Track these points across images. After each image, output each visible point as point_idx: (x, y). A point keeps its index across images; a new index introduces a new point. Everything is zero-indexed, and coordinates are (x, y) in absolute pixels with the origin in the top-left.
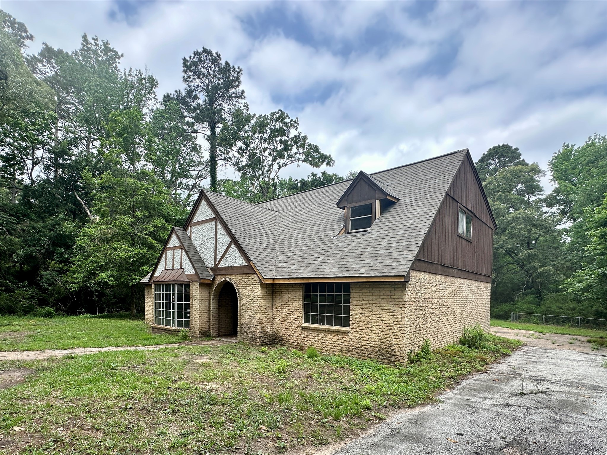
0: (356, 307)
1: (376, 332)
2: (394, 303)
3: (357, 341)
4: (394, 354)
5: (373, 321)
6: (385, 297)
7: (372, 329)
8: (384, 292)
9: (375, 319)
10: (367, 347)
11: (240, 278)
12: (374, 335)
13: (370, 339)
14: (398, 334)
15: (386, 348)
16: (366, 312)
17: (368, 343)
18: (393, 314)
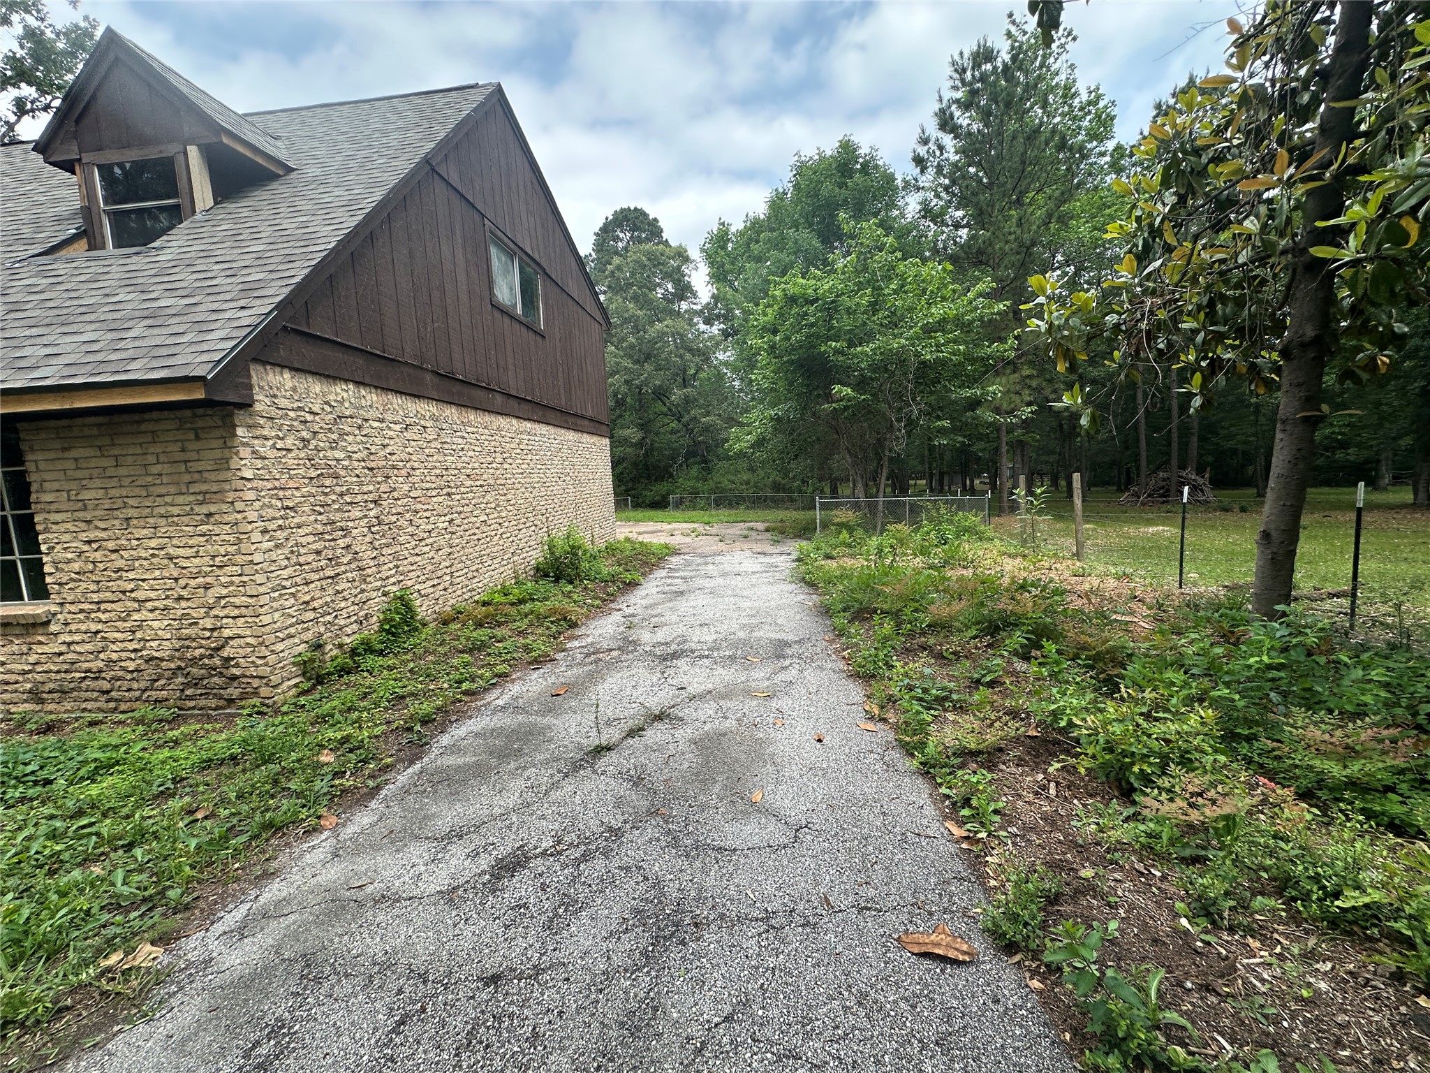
0: (58, 517)
1: (156, 604)
2: (204, 487)
3: (89, 647)
4: (236, 671)
5: (137, 563)
6: (166, 468)
7: (140, 595)
8: (158, 449)
9: (143, 554)
10: (131, 666)
12: (151, 616)
13: (139, 635)
14: (236, 601)
15: (202, 657)
16: (104, 535)
17: (135, 651)
18: (204, 528)
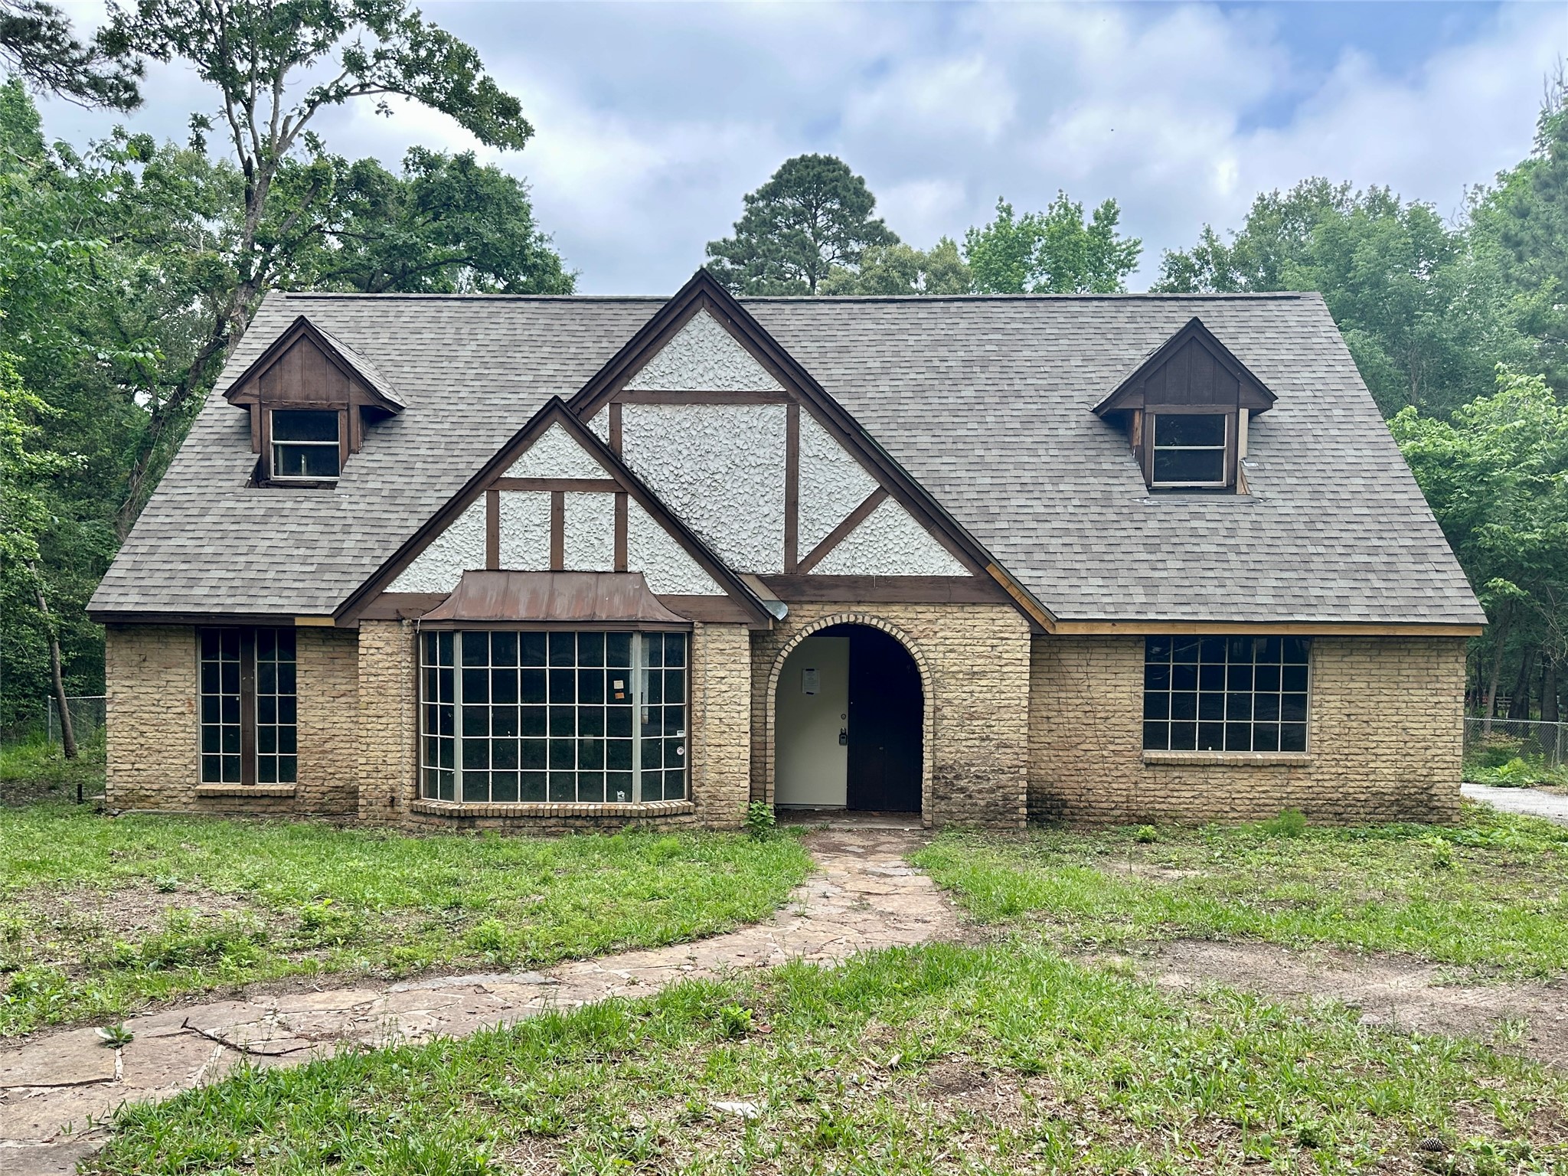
0: (1332, 698)
1: (1389, 757)
2: (1438, 686)
3: (1333, 783)
4: (1438, 804)
5: (1380, 731)
6: (1414, 672)
7: (1379, 751)
8: (1409, 660)
9: (1387, 725)
10: (1363, 797)
11: (929, 616)
12: (1384, 765)
13: (1372, 777)
14: (1448, 758)
15: (1416, 793)
16: (1362, 711)
17: (1368, 787)
18: (1433, 711)
